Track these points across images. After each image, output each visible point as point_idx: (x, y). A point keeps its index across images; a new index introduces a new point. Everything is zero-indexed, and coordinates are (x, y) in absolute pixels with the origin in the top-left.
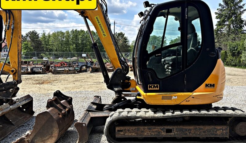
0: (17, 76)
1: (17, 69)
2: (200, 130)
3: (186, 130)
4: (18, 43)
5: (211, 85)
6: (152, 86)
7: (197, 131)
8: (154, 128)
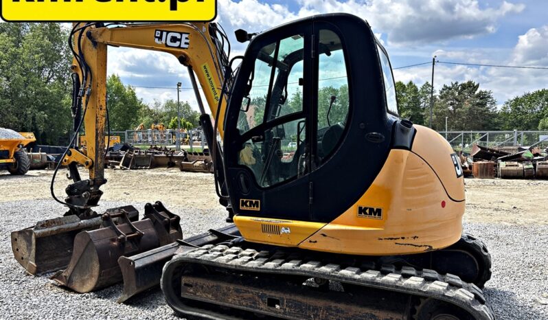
0: (94, 171)
1: (94, 160)
2: (339, 314)
3: (308, 307)
4: (97, 117)
5: (371, 210)
6: (247, 202)
7: (332, 314)
8: (246, 292)
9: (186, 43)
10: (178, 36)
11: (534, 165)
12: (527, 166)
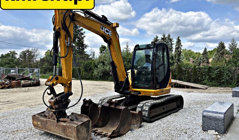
3: (167, 107)
5: (170, 84)
6: (157, 86)
8: (160, 108)
9: (111, 34)
10: (108, 31)
11: (34, 81)
12: (32, 82)
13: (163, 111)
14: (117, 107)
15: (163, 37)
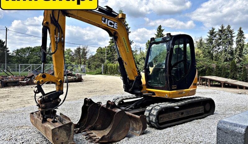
5: (195, 84)
6: (173, 86)
9: (116, 27)
10: (113, 23)
11: (76, 77)
12: (74, 78)
13: (181, 116)
14: (113, 110)
15: (221, 29)
